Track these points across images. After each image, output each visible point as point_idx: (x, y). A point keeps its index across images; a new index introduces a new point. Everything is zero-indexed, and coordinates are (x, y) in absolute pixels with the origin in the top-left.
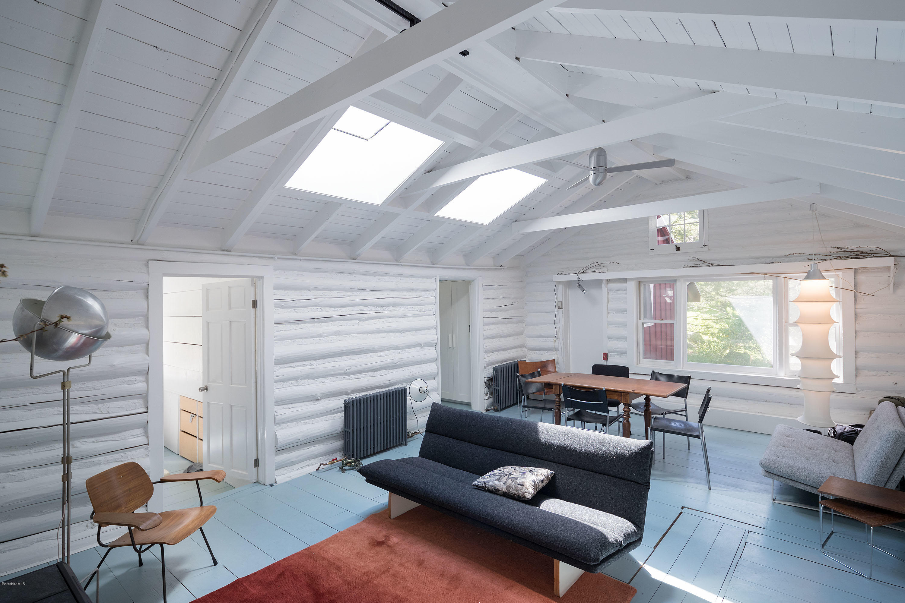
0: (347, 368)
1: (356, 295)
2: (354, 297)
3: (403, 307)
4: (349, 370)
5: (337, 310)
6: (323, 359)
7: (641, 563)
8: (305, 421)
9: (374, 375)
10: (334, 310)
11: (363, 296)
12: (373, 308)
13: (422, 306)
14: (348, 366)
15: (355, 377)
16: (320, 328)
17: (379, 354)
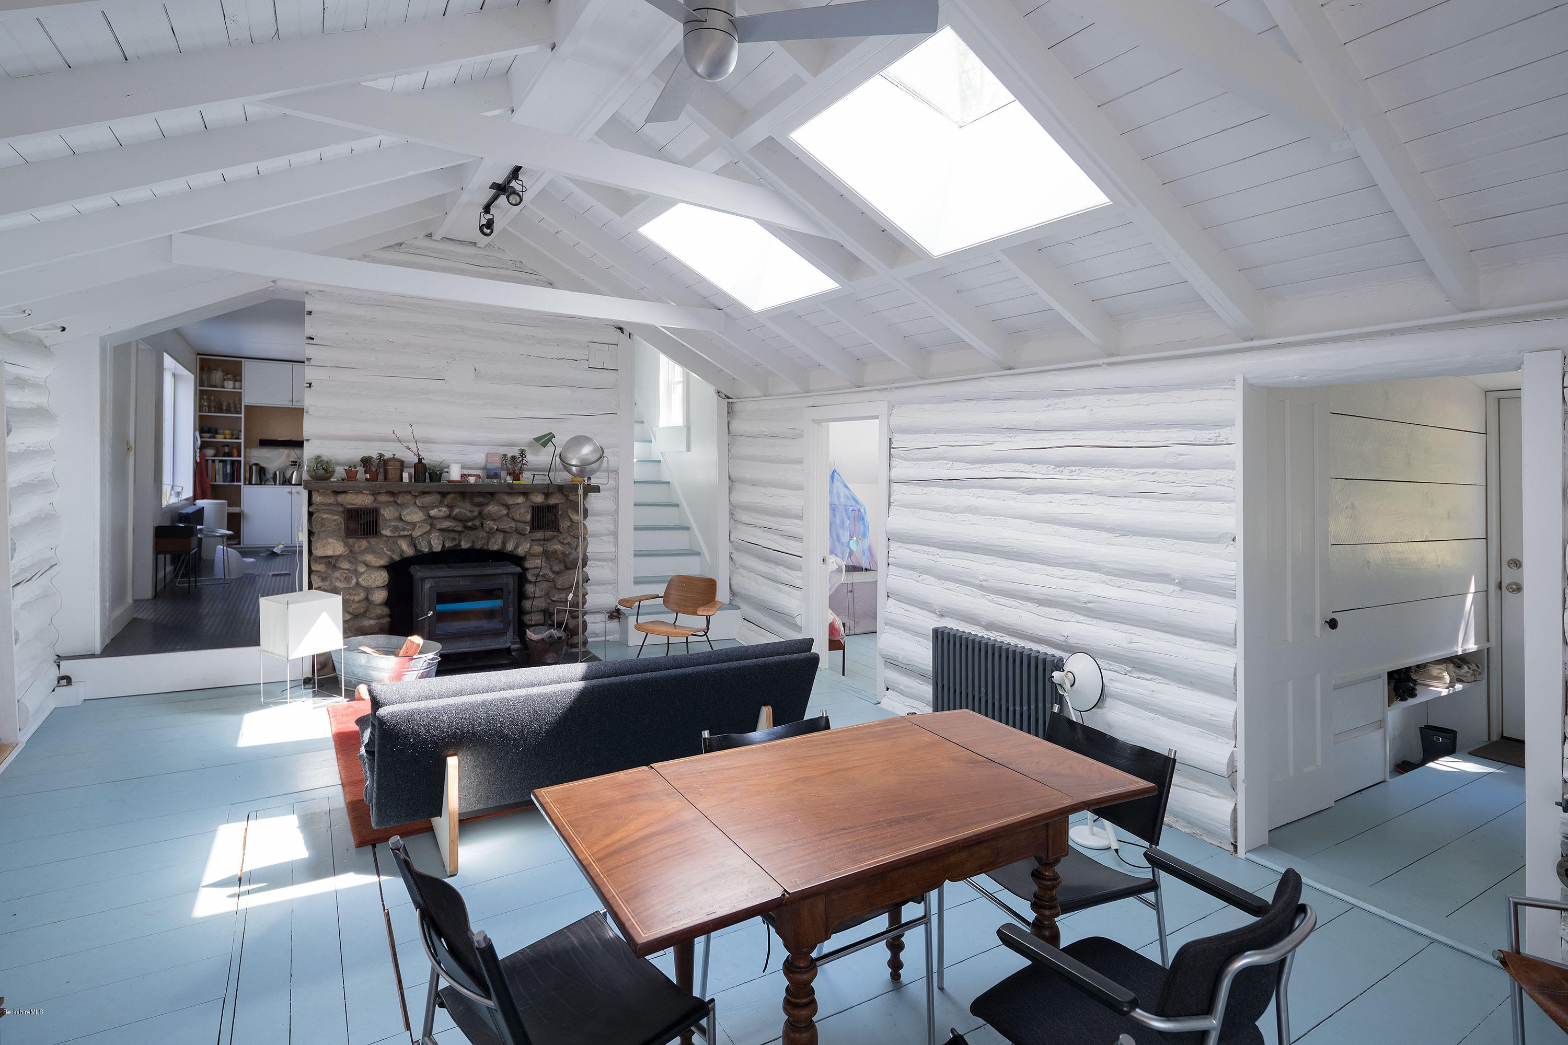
0: (981, 578)
1: (1009, 439)
2: (1002, 445)
3: (1124, 470)
4: (985, 582)
5: (975, 468)
6: (954, 550)
7: (383, 878)
8: (919, 639)
9: (1036, 612)
10: (969, 467)
11: (1023, 440)
12: (1043, 468)
13: (1189, 472)
14: (983, 575)
15: (1000, 600)
16: (949, 496)
17: (1051, 570)
